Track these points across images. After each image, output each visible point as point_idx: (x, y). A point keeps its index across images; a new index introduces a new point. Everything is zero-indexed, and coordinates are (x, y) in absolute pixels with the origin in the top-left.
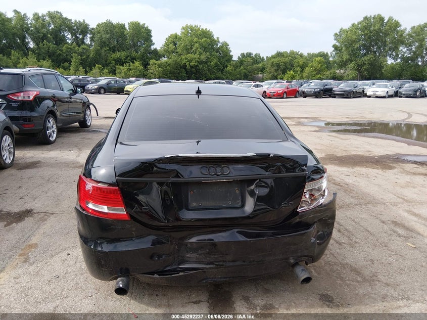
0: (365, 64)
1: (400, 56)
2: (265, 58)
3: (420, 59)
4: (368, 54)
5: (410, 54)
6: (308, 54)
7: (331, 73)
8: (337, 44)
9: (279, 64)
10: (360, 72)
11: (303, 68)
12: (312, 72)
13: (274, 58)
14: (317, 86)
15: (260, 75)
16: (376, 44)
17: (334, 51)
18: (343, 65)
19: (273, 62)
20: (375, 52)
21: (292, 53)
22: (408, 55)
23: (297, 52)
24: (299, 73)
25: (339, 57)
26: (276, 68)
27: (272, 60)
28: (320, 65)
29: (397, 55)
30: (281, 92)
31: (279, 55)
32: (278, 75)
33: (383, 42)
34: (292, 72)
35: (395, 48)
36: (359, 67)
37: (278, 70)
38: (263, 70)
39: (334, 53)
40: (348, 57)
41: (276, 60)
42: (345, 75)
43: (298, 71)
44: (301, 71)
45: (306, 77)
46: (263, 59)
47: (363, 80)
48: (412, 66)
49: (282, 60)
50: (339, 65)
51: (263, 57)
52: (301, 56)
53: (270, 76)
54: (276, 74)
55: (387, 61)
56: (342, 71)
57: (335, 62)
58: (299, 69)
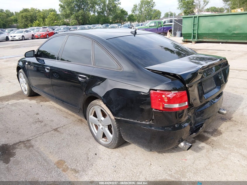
0: (79, 16)
1: (96, 11)
2: (14, 13)
3: (105, 13)
4: (80, 9)
5: (100, 9)
6: (43, 10)
7: (62, 21)
8: (62, 4)
9: (27, 17)
10: (78, 21)
11: (44, 18)
12: (50, 21)
13: (22, 13)
14: (65, 29)
15: (15, 25)
16: (83, 4)
17: (60, 8)
18: (67, 16)
19: (22, 16)
20: (83, 9)
21: (33, 9)
22: (99, 10)
23: (36, 9)
24: (42, 22)
25: (64, 12)
26: (25, 19)
27: (21, 14)
28: (54, 17)
29: (95, 10)
30: (45, 34)
31: (26, 10)
32: (28, 23)
33: (86, 3)
34: (37, 21)
35: (93, 7)
36: (77, 18)
37: (27, 21)
38: (16, 21)
39: (61, 9)
40: (69, 11)
41: (24, 14)
42: (70, 22)
43: (41, 21)
44: (43, 21)
45: (48, 24)
46: (12, 14)
47: (80, 25)
48: (102, 16)
49: (28, 14)
50: (65, 17)
51: (12, 13)
52: (39, 11)
53: (22, 24)
54: (26, 23)
55: (90, 14)
56: (68, 20)
57: (62, 15)
58: (41, 19)
